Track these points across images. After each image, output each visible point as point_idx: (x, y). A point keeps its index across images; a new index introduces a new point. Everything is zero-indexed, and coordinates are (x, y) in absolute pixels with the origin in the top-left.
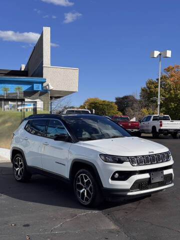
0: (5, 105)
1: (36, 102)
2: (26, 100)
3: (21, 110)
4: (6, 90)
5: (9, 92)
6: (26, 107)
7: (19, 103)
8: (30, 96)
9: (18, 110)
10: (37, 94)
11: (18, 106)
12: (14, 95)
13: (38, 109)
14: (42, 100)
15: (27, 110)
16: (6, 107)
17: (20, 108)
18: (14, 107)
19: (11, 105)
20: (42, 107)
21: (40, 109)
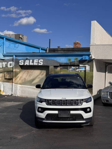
0: (70, 68)
1: (86, 66)
2: (80, 65)
3: (78, 71)
4: (70, 60)
5: (71, 61)
6: (80, 70)
7: (77, 67)
8: (82, 63)
9: (76, 71)
10: (86, 62)
11: (76, 69)
12: (74, 63)
13: (86, 71)
14: (89, 66)
15: (81, 71)
16: (70, 69)
17: (77, 70)
18: (74, 69)
19: (73, 68)
20: (89, 69)
21: (88, 71)
